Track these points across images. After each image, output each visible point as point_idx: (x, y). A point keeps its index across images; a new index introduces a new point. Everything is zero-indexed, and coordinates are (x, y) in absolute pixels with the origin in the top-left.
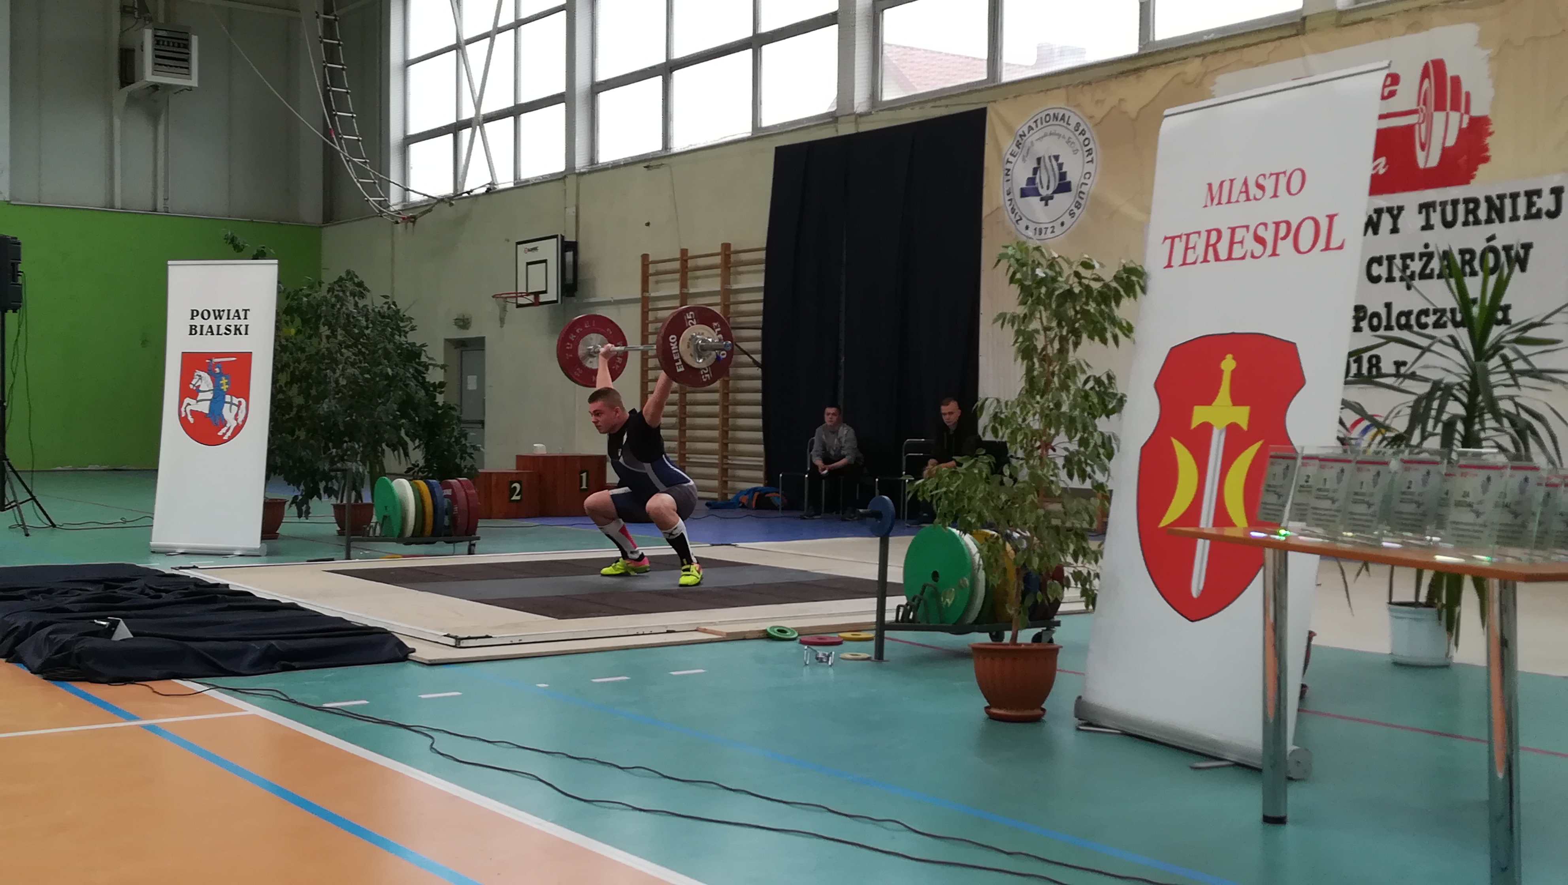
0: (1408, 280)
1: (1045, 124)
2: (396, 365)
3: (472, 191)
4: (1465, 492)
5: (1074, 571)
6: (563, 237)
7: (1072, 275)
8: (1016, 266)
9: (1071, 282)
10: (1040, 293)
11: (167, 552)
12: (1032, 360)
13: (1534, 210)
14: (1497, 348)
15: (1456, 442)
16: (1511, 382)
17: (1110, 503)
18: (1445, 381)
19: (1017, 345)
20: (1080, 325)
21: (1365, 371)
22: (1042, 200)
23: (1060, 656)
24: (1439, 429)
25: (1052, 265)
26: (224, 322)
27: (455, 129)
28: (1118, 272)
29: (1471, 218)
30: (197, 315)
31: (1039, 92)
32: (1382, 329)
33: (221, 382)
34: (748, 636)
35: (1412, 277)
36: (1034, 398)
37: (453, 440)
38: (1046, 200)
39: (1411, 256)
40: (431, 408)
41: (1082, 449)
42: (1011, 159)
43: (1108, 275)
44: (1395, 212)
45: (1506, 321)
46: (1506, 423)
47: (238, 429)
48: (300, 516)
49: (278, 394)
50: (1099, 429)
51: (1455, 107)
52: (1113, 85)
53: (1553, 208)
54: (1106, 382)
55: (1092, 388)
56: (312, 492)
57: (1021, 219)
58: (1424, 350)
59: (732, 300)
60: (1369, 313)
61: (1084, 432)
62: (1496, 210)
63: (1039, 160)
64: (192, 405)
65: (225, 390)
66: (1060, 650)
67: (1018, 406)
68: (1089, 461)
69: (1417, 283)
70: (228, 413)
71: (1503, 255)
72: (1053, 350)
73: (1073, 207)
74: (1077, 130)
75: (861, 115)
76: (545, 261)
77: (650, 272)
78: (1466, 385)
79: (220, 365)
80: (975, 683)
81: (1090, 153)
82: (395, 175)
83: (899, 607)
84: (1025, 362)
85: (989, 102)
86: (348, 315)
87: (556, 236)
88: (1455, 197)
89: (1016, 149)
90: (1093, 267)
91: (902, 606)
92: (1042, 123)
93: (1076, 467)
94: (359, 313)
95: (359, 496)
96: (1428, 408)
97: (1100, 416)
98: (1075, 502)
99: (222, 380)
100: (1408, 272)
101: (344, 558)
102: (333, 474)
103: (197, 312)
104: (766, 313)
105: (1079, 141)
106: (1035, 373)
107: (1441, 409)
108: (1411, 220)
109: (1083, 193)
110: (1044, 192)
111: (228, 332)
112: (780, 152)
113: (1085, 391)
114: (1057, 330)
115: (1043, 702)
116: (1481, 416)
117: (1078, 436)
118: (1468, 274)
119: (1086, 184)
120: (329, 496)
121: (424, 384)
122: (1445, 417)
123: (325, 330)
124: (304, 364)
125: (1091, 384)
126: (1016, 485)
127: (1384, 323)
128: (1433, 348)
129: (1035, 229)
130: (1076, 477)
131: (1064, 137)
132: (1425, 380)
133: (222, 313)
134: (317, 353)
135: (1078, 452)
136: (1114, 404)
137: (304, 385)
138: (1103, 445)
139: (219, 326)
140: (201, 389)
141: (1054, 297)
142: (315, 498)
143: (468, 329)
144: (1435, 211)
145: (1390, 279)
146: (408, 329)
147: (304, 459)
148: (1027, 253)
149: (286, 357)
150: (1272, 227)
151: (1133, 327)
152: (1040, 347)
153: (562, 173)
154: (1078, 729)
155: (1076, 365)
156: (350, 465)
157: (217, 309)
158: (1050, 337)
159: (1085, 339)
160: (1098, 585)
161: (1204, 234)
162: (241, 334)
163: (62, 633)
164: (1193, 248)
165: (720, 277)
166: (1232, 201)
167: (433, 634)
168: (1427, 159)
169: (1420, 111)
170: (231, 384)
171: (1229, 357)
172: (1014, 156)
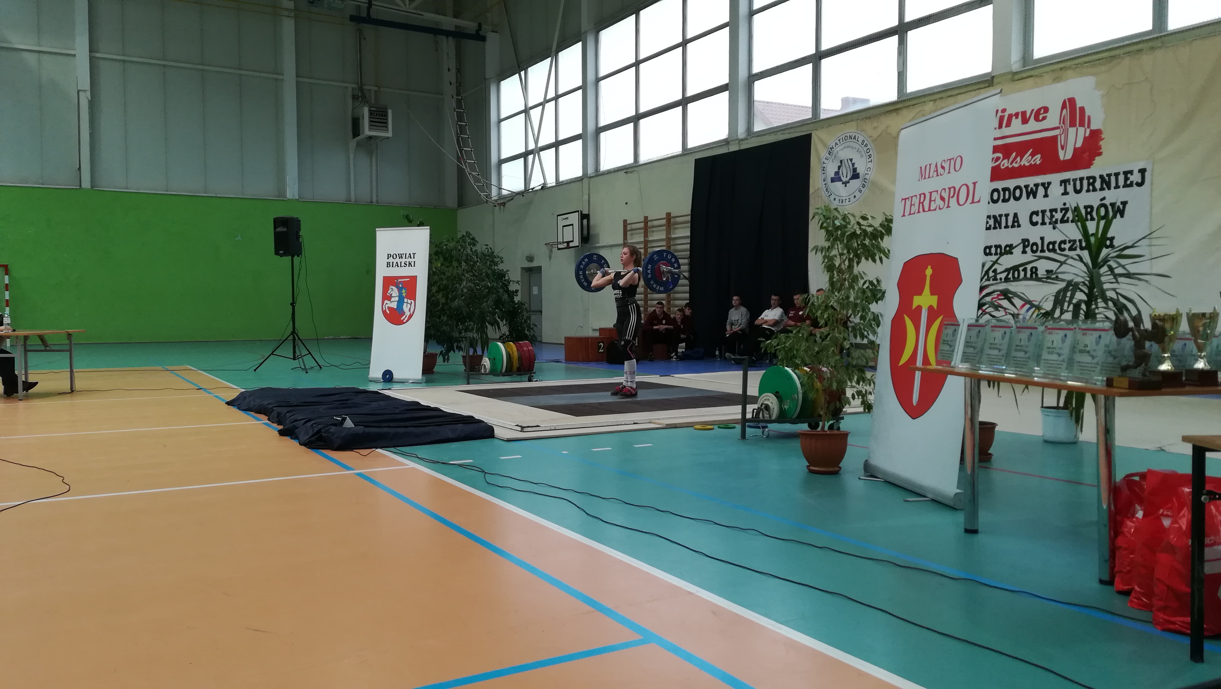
0: (1054, 224)
1: (844, 141)
2: (493, 281)
3: (534, 188)
4: (1085, 344)
5: (857, 391)
6: (581, 211)
7: (856, 224)
8: (823, 219)
9: (855, 228)
10: (838, 234)
11: (376, 381)
12: (833, 272)
13: (1128, 182)
14: (1106, 261)
15: (1081, 315)
16: (1114, 281)
17: (878, 352)
18: (1074, 281)
19: (824, 264)
20: (860, 252)
21: (1028, 275)
22: (843, 183)
23: (849, 439)
24: (1071, 308)
25: (845, 218)
26: (403, 260)
27: (525, 155)
28: (883, 221)
29: (1091, 188)
30: (390, 257)
31: (841, 124)
32: (1039, 251)
33: (402, 292)
34: (677, 426)
35: (1056, 222)
36: (833, 293)
37: (523, 321)
38: (845, 183)
39: (1055, 210)
40: (511, 303)
41: (862, 322)
42: (826, 161)
43: (876, 224)
44: (1046, 185)
45: (1112, 246)
46: (1110, 304)
47: (411, 316)
49: (432, 297)
50: (872, 310)
51: (1082, 124)
52: (882, 119)
53: (1140, 181)
54: (876, 283)
55: (868, 287)
56: (450, 349)
57: (831, 195)
58: (1062, 263)
59: (672, 243)
60: (1031, 244)
61: (863, 312)
62: (1106, 183)
63: (841, 161)
64: (389, 304)
65: (404, 296)
66: (849, 434)
68: (866, 329)
69: (1059, 225)
70: (406, 308)
71: (1110, 208)
72: (845, 266)
73: (861, 187)
74: (862, 144)
75: (742, 140)
76: (572, 225)
77: (628, 229)
78: (1087, 282)
79: (401, 283)
80: (801, 453)
81: (870, 156)
82: (494, 181)
83: (754, 409)
84: (829, 273)
85: (812, 130)
86: (467, 255)
87: (578, 211)
88: (1081, 176)
89: (828, 156)
90: (867, 219)
93: (858, 332)
94: (473, 254)
95: (475, 351)
96: (1065, 296)
97: (873, 302)
98: (858, 352)
100: (1054, 220)
101: (466, 383)
102: (460, 339)
103: (390, 255)
104: (692, 249)
105: (864, 150)
106: (835, 280)
107: (1072, 297)
108: (1056, 190)
109: (867, 179)
110: (844, 179)
111: (405, 265)
112: (697, 161)
113: (864, 289)
114: (847, 255)
115: (840, 464)
116: (1096, 299)
117: (860, 314)
118: (1089, 220)
119: (868, 174)
120: (459, 351)
121: (507, 291)
122: (1074, 301)
123: (455, 264)
124: (444, 282)
125: (867, 284)
126: (824, 342)
127: (1040, 249)
128: (1067, 262)
129: (839, 200)
130: (858, 337)
131: (856, 149)
132: (1063, 280)
133: (402, 255)
134: (451, 276)
135: (859, 323)
136: (880, 295)
137: (445, 292)
138: (874, 320)
139: (401, 262)
140: (392, 295)
141: (845, 236)
142: (452, 352)
143: (532, 261)
144: (1069, 184)
145: (1043, 223)
146: (499, 262)
147: (446, 331)
148: (830, 212)
149: (436, 278)
150: (947, 190)
151: (891, 252)
152: (837, 264)
153: (581, 177)
154: (860, 479)
155: (858, 275)
156: (470, 335)
157: (400, 253)
158: (843, 259)
159: (863, 259)
160: (871, 398)
161: (918, 196)
162: (411, 266)
163: (319, 424)
164: (914, 205)
165: (665, 231)
166: (931, 176)
167: (508, 424)
168: (1065, 155)
169: (1061, 127)
170: (407, 293)
171: (929, 267)
172: (827, 159)
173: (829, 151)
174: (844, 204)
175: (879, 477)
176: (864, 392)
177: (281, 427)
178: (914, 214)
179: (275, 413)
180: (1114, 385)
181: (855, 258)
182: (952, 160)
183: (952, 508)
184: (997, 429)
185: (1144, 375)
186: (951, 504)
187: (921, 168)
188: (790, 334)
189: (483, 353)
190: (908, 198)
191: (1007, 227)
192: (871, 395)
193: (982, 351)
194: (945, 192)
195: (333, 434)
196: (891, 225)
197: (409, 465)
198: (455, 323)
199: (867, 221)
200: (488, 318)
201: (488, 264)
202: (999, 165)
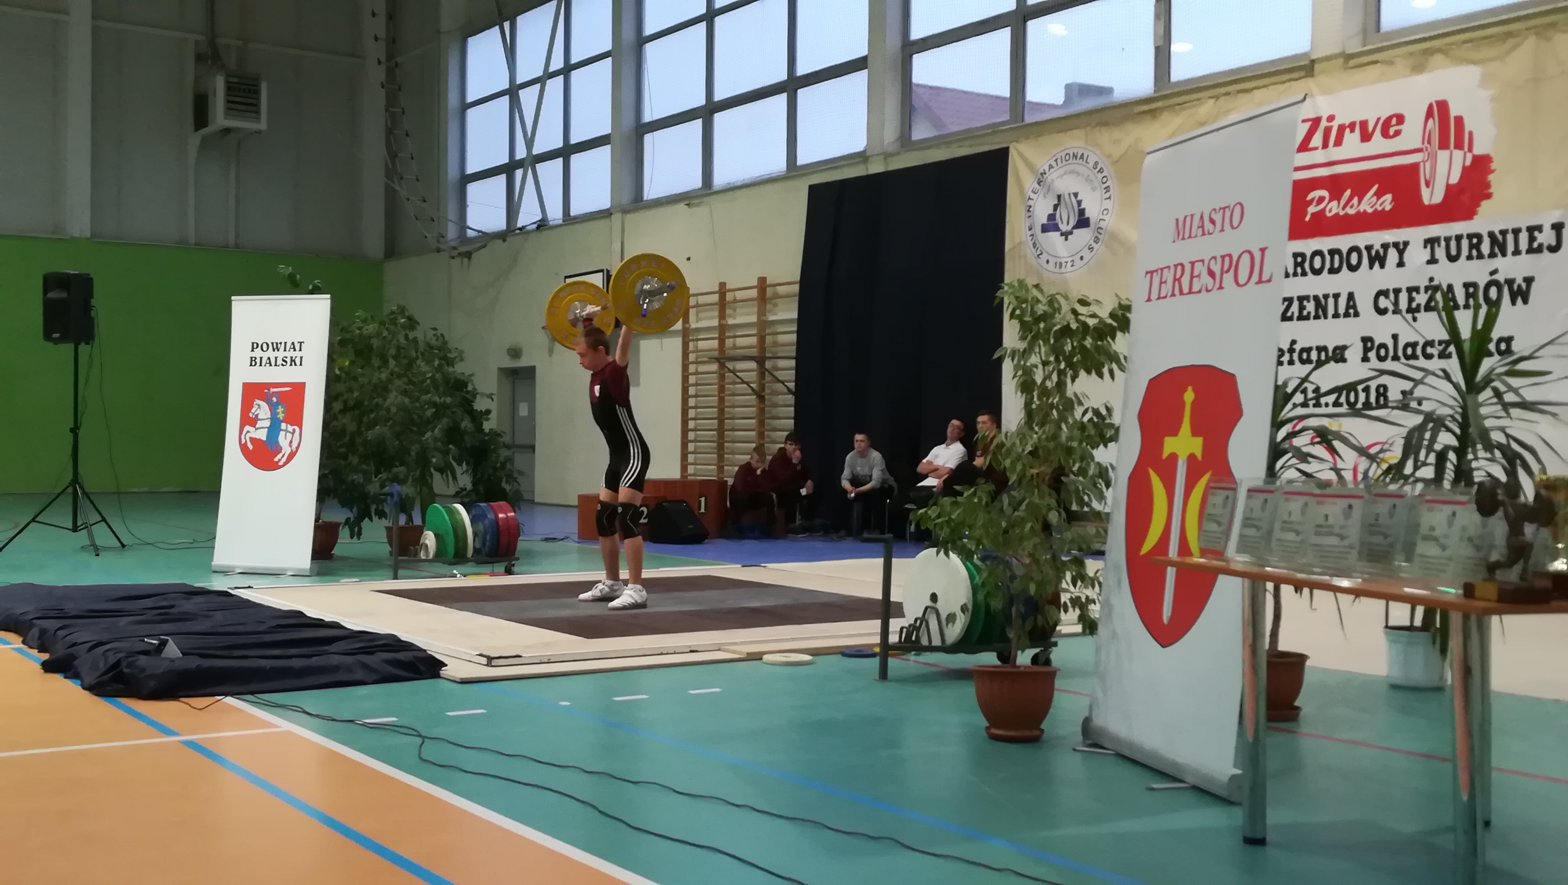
0: (1414, 312)
1: (1065, 163)
2: (444, 394)
3: (524, 227)
4: (1431, 527)
5: (1072, 597)
6: (608, 271)
7: (1070, 312)
8: (1016, 303)
9: (1068, 318)
10: (1039, 328)
11: (225, 572)
12: (1031, 393)
13: (1535, 245)
14: (1487, 381)
15: (1447, 471)
16: (1503, 414)
17: (1106, 531)
18: (1438, 413)
19: (1017, 378)
20: (1078, 359)
21: (1373, 399)
22: (1062, 235)
23: (1057, 679)
24: (1432, 458)
25: (1052, 301)
26: (281, 354)
27: (508, 169)
28: (1114, 309)
29: (1474, 253)
30: (258, 348)
31: (1059, 132)
32: (1389, 359)
33: (278, 411)
35: (1417, 309)
36: (1031, 429)
37: (499, 465)
38: (1066, 235)
39: (1417, 289)
40: (477, 434)
41: (1081, 478)
42: (1033, 196)
43: (1104, 313)
44: (1401, 247)
45: (1509, 351)
46: (1498, 454)
47: (292, 456)
48: (352, 537)
50: (1097, 459)
51: (1459, 146)
52: (1129, 126)
53: (1554, 243)
54: (1104, 413)
55: (1091, 420)
56: (364, 514)
57: (1041, 254)
58: (1417, 382)
59: (767, 331)
60: (1376, 344)
62: (1498, 245)
63: (1059, 197)
64: (252, 432)
65: (281, 418)
66: (1058, 673)
67: (1017, 436)
68: (1086, 491)
69: (1422, 316)
70: (283, 440)
71: (1505, 288)
72: (1052, 384)
73: (1092, 242)
74: (1095, 169)
75: (890, 154)
77: (691, 304)
78: (1457, 416)
79: (276, 394)
80: (976, 703)
81: (1107, 189)
82: (453, 213)
83: (902, 628)
84: (1024, 394)
85: (1012, 142)
86: (399, 348)
87: (602, 271)
88: (1458, 232)
89: (1037, 186)
90: (1088, 304)
91: (905, 627)
92: (1062, 162)
93: (1074, 496)
94: (409, 345)
95: (410, 519)
96: (1421, 439)
97: (1098, 447)
98: (1073, 529)
99: (278, 409)
100: (1414, 305)
101: (392, 577)
102: (383, 497)
103: (257, 344)
104: (799, 343)
105: (1097, 178)
106: (1034, 406)
107: (1433, 440)
108: (1417, 255)
109: (1102, 231)
110: (1064, 228)
111: (284, 364)
112: (814, 190)
113: (1083, 423)
114: (1054, 365)
115: (1041, 723)
116: (1473, 446)
117: (1077, 466)
119: (1105, 220)
120: (380, 518)
121: (471, 411)
122: (1438, 447)
123: (376, 362)
124: (356, 394)
125: (1089, 415)
126: (1016, 513)
127: (1391, 353)
128: (1426, 381)
129: (1056, 263)
131: (1083, 176)
132: (1420, 411)
133: (279, 345)
134: (369, 382)
136: (1111, 435)
137: (357, 412)
138: (1100, 476)
139: (276, 358)
140: (259, 417)
141: (1053, 332)
142: (367, 520)
143: (519, 358)
144: (1439, 246)
145: (1397, 311)
146: (457, 359)
147: (356, 483)
148: (1027, 290)
149: (340, 387)
150: (1219, 260)
151: (1128, 360)
152: (1039, 380)
153: (608, 210)
154: (1074, 750)
155: (1074, 398)
156: (401, 489)
157: (275, 341)
158: (1049, 371)
159: (1082, 373)
160: (1095, 610)
161: (1172, 269)
162: (296, 365)
163: (117, 651)
164: (1165, 282)
165: (756, 309)
166: (1193, 234)
167: (466, 653)
168: (1432, 196)
169: (1425, 149)
170: (287, 412)
171: (1190, 388)
172: (1035, 193)
173: (1039, 179)
174: (1063, 270)
175: (1107, 746)
176: (1083, 600)
177: (45, 656)
178: (1165, 297)
179: (35, 632)
180: (1477, 593)
181: (1068, 369)
182: (1227, 210)
183: (1226, 801)
184: (1308, 663)
185: (1522, 578)
186: (1223, 793)
187: (1177, 220)
188: (959, 499)
189: (424, 521)
190: (1156, 271)
191: (1336, 315)
192: (1095, 603)
193: (1270, 532)
194: (1216, 263)
195: (143, 670)
196: (1128, 315)
197: (280, 727)
198: (373, 468)
199: (1088, 308)
200: (434, 460)
201: (437, 363)
202: (1324, 210)
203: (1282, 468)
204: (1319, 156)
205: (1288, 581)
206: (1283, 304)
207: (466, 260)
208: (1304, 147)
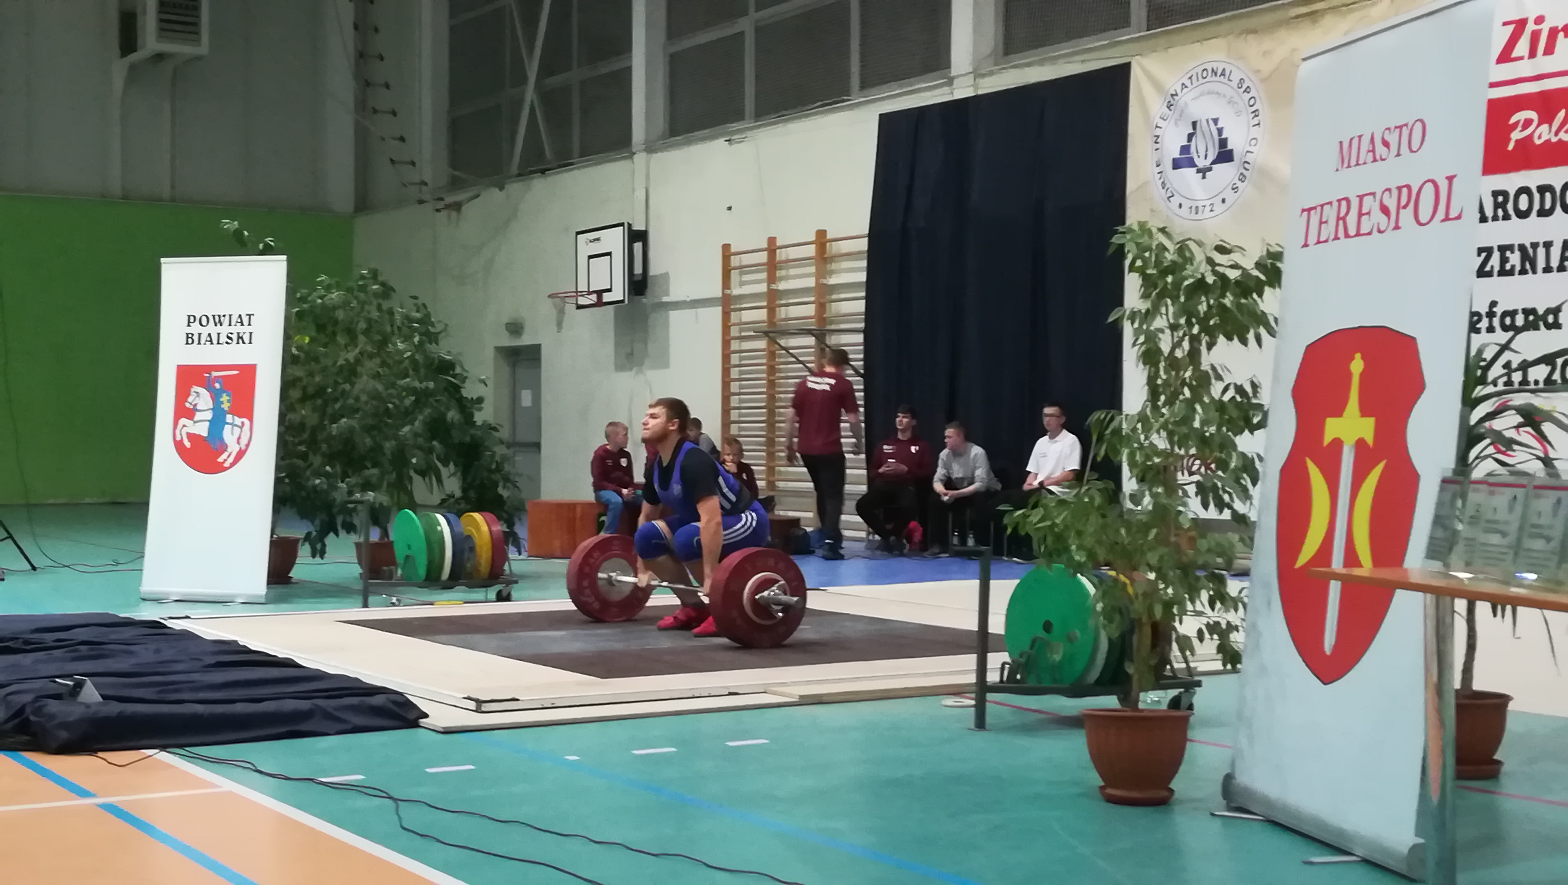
1: (1201, 81)
2: (426, 378)
5: (1208, 623)
6: (630, 225)
7: (1204, 263)
8: (1136, 251)
9: (1202, 270)
10: (1167, 283)
11: (157, 600)
12: (1156, 366)
17: (1252, 539)
19: (1138, 347)
20: (1215, 322)
22: (1198, 171)
25: (1182, 248)
26: (224, 330)
28: (1261, 257)
30: (195, 321)
33: (221, 400)
34: (825, 699)
36: (1157, 409)
37: (494, 466)
38: (1203, 172)
40: (467, 428)
41: (1220, 473)
42: (1161, 123)
43: (1248, 264)
47: (241, 454)
48: (314, 556)
50: (1240, 448)
52: (1282, 33)
54: (1249, 390)
55: (1233, 397)
56: (329, 527)
57: (1173, 196)
59: (828, 298)
61: (1221, 452)
63: (1194, 124)
64: (189, 427)
65: (226, 409)
66: (1193, 716)
67: (1139, 420)
70: (229, 435)
72: (1182, 354)
73: (1236, 181)
74: (1241, 87)
75: (982, 74)
76: (609, 254)
77: (733, 264)
79: (218, 379)
80: (1088, 757)
81: (1256, 114)
83: (1004, 664)
84: (1148, 367)
85: (1134, 56)
86: (369, 321)
87: (622, 225)
89: (1167, 109)
90: (1229, 251)
91: (1008, 664)
92: (1198, 80)
93: (1211, 495)
94: (383, 317)
97: (1242, 432)
98: (1208, 536)
99: (221, 397)
101: (361, 605)
102: (350, 506)
103: (194, 317)
104: (869, 312)
105: (1243, 100)
106: (1159, 382)
109: (1249, 163)
110: (1201, 163)
111: (229, 341)
112: (885, 119)
113: (1220, 401)
114: (1185, 329)
115: (1170, 782)
119: (1252, 152)
120: (348, 532)
121: (459, 400)
123: (341, 339)
124: (318, 379)
125: (1231, 393)
129: (1191, 208)
130: (1212, 506)
131: (1224, 96)
133: (222, 318)
134: (333, 366)
136: (1259, 418)
137: (319, 402)
139: (219, 334)
140: (198, 407)
141: (1183, 287)
142: (332, 535)
143: (520, 334)
146: (441, 336)
147: (318, 489)
148: (1151, 235)
149: (298, 372)
150: (1395, 193)
151: (1279, 321)
152: (1166, 349)
154: (1213, 815)
155: (1210, 372)
156: (371, 495)
157: (216, 314)
159: (1221, 339)
160: (1237, 639)
161: (1336, 204)
162: (244, 343)
163: (21, 694)
164: (1326, 222)
165: (812, 269)
166: (1361, 162)
167: (450, 695)
170: (233, 401)
171: (1358, 356)
172: (1163, 119)
173: (1169, 102)
174: (1199, 216)
175: (1254, 810)
176: (1224, 626)
178: (1326, 241)
181: (1203, 335)
182: (1404, 128)
183: (1406, 878)
184: (1511, 706)
186: (1402, 868)
187: (1341, 143)
190: (1315, 208)
191: (1548, 269)
192: (1238, 631)
194: (1391, 197)
195: (52, 717)
196: (1279, 265)
197: (221, 787)
198: (338, 469)
199: (1227, 256)
200: (414, 461)
201: (416, 339)
202: (1531, 137)
203: (1477, 458)
204: (1525, 68)
205: (1484, 597)
206: (1479, 255)
207: (454, 214)
208: (1505, 57)
